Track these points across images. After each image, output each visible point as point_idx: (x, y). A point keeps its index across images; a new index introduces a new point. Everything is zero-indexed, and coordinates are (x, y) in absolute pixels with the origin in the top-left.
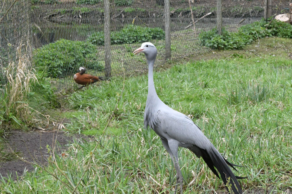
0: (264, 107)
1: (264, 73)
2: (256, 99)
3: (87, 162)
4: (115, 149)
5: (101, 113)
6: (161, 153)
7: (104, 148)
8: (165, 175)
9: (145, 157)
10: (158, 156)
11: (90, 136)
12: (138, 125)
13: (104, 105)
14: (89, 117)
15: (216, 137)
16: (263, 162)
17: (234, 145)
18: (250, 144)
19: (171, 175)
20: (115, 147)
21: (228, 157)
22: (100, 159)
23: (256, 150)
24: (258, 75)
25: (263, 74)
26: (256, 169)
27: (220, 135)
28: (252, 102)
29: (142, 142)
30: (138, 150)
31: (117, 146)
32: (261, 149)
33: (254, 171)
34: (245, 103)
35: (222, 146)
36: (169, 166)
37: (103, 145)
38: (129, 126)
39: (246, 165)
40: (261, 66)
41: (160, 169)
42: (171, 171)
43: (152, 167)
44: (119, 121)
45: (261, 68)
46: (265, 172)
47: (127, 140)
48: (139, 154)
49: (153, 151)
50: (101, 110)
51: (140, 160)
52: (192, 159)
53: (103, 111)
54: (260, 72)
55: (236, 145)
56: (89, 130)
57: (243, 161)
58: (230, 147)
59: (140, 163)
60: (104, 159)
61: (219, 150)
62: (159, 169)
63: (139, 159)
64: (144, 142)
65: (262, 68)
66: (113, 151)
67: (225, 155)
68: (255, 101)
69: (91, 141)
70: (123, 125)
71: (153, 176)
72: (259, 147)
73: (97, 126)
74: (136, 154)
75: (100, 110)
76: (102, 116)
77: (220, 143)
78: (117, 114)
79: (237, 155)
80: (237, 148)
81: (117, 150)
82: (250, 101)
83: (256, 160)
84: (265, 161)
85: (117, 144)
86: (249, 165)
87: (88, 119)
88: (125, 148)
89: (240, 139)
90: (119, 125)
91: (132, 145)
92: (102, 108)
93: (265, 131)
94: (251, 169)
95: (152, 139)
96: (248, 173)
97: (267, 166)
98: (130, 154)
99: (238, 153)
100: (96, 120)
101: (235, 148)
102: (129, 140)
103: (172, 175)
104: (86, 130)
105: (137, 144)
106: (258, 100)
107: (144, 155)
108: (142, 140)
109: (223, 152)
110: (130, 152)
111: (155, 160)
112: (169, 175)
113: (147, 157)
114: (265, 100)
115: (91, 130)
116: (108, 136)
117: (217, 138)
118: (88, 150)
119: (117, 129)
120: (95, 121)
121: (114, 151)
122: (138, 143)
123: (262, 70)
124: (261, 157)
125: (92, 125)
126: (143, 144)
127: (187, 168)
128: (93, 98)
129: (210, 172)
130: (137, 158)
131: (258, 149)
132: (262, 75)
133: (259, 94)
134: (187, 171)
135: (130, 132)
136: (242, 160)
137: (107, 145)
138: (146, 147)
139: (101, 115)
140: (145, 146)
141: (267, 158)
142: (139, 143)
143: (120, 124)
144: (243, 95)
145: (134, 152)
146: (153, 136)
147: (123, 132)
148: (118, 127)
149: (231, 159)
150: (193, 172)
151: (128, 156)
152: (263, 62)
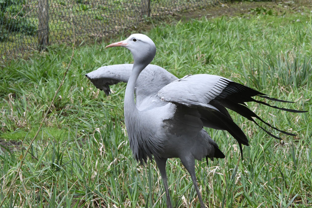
0: (304, 96)
1: (308, 40)
2: (291, 83)
3: (10, 183)
4: (55, 161)
5: (33, 104)
6: (132, 168)
7: (37, 160)
8: (139, 203)
9: (105, 175)
10: (127, 173)
11: (13, 142)
12: (94, 123)
13: (37, 90)
14: (12, 110)
15: (223, 142)
16: (300, 184)
17: (252, 156)
18: (278, 155)
19: (147, 203)
20: (56, 160)
21: (241, 176)
22: (31, 177)
23: (288, 164)
24: (297, 43)
25: (306, 42)
26: (288, 195)
27: (229, 139)
28: (284, 88)
29: (101, 150)
30: (95, 164)
31: (59, 156)
32: (296, 162)
33: (284, 198)
34: (274, 89)
35: (232, 158)
36: (145, 188)
37: (35, 155)
38: (79, 126)
39: (271, 188)
40: (302, 29)
41: (131, 193)
42: (148, 196)
43: (116, 191)
44: (62, 118)
45: (302, 32)
46: (302, 200)
47: (77, 147)
48: (95, 170)
49: (119, 165)
50: (33, 100)
51: (98, 180)
52: (182, 177)
53: (36, 100)
54: (301, 40)
55: (256, 157)
56: (12, 132)
57: (267, 182)
58: (246, 160)
59: (97, 185)
60: (38, 178)
61: (227, 163)
62: (128, 194)
63: (96, 178)
64: (104, 150)
65: (304, 32)
66: (53, 165)
67: (237, 172)
68: (290, 86)
69: (15, 149)
70: (70, 125)
71: (118, 204)
72: (294, 160)
73: (26, 125)
74: (91, 171)
75: (30, 100)
76: (35, 108)
77: (228, 152)
78: (60, 106)
79: (257, 172)
80: (257, 161)
81: (59, 162)
82: (282, 86)
83: (288, 180)
84: (303, 182)
85: (60, 154)
86: (276, 188)
87: (10, 114)
88: (73, 161)
89: (262, 148)
90: (63, 123)
91: (84, 155)
92: (34, 96)
93: (304, 135)
94: (280, 195)
95: (118, 146)
96: (274, 200)
97: (307, 190)
98: (81, 169)
99: (258, 169)
100: (25, 115)
101: (253, 161)
102: (79, 147)
103: (150, 202)
104: (7, 132)
105: (92, 154)
106: (294, 84)
107: (104, 171)
108: (102, 147)
109: (234, 168)
110: (81, 166)
111: (122, 179)
112: (145, 204)
113: (108, 174)
114: (307, 85)
115: (15, 131)
116: (44, 141)
117: (225, 144)
118: (12, 163)
119: (59, 130)
120: (23, 116)
121: (55, 164)
122: (94, 153)
123: (304, 34)
124: (296, 176)
125: (17, 123)
126: (103, 153)
127: (174, 191)
128: (19, 79)
129: (211, 199)
130: (93, 177)
131: (291, 162)
132: (304, 44)
133: (297, 74)
134: (175, 196)
135: (81, 135)
136: (265, 180)
137: (43, 156)
138: (108, 159)
139: (32, 107)
140: (106, 158)
141: (307, 178)
142: (97, 152)
143: (65, 123)
144: (270, 76)
145: (88, 167)
146: (120, 142)
147: (69, 135)
148: (60, 128)
149: (247, 178)
150: (183, 198)
151: (78, 173)
152: (307, 22)
